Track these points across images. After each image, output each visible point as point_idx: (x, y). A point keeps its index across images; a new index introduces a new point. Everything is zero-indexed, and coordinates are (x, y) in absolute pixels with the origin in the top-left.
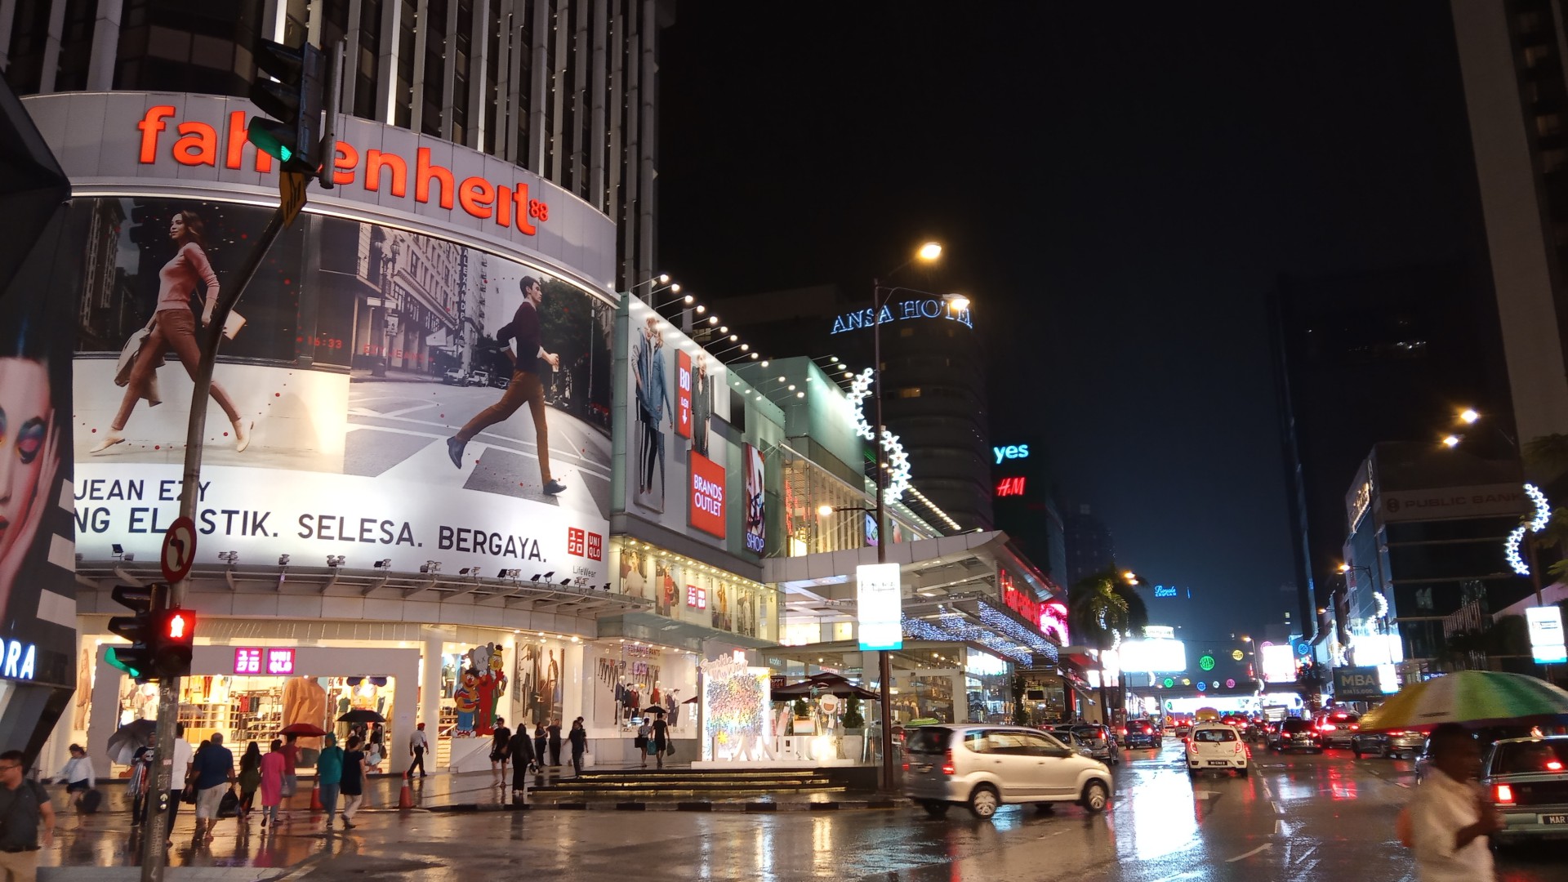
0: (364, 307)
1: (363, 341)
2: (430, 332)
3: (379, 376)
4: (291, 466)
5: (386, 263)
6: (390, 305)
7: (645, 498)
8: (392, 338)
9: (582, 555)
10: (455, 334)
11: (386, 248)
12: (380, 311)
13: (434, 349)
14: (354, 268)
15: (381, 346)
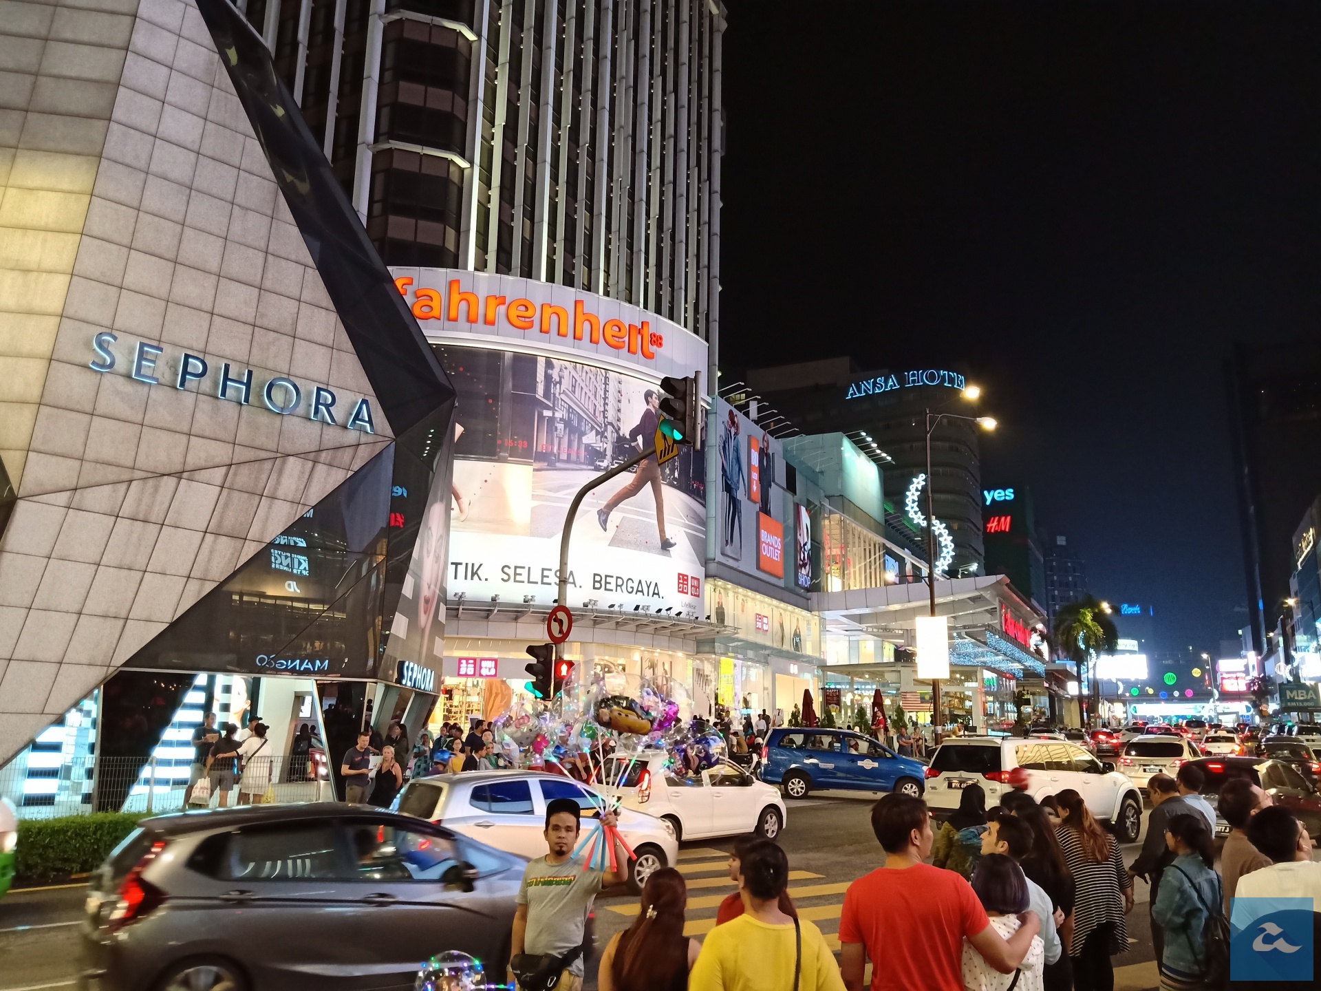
0: (541, 417)
1: (541, 441)
2: (584, 434)
3: (552, 467)
4: (496, 531)
5: (555, 385)
6: (558, 415)
7: (728, 550)
8: (560, 438)
9: (687, 593)
10: (601, 434)
11: (555, 374)
12: (551, 420)
13: (587, 446)
14: (534, 390)
15: (552, 444)
